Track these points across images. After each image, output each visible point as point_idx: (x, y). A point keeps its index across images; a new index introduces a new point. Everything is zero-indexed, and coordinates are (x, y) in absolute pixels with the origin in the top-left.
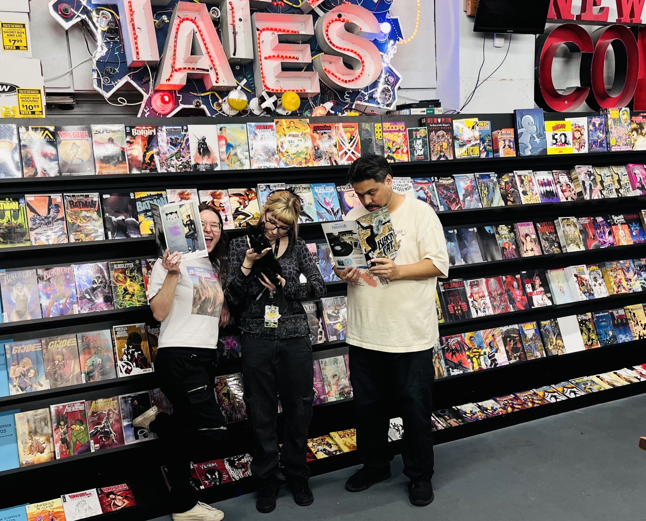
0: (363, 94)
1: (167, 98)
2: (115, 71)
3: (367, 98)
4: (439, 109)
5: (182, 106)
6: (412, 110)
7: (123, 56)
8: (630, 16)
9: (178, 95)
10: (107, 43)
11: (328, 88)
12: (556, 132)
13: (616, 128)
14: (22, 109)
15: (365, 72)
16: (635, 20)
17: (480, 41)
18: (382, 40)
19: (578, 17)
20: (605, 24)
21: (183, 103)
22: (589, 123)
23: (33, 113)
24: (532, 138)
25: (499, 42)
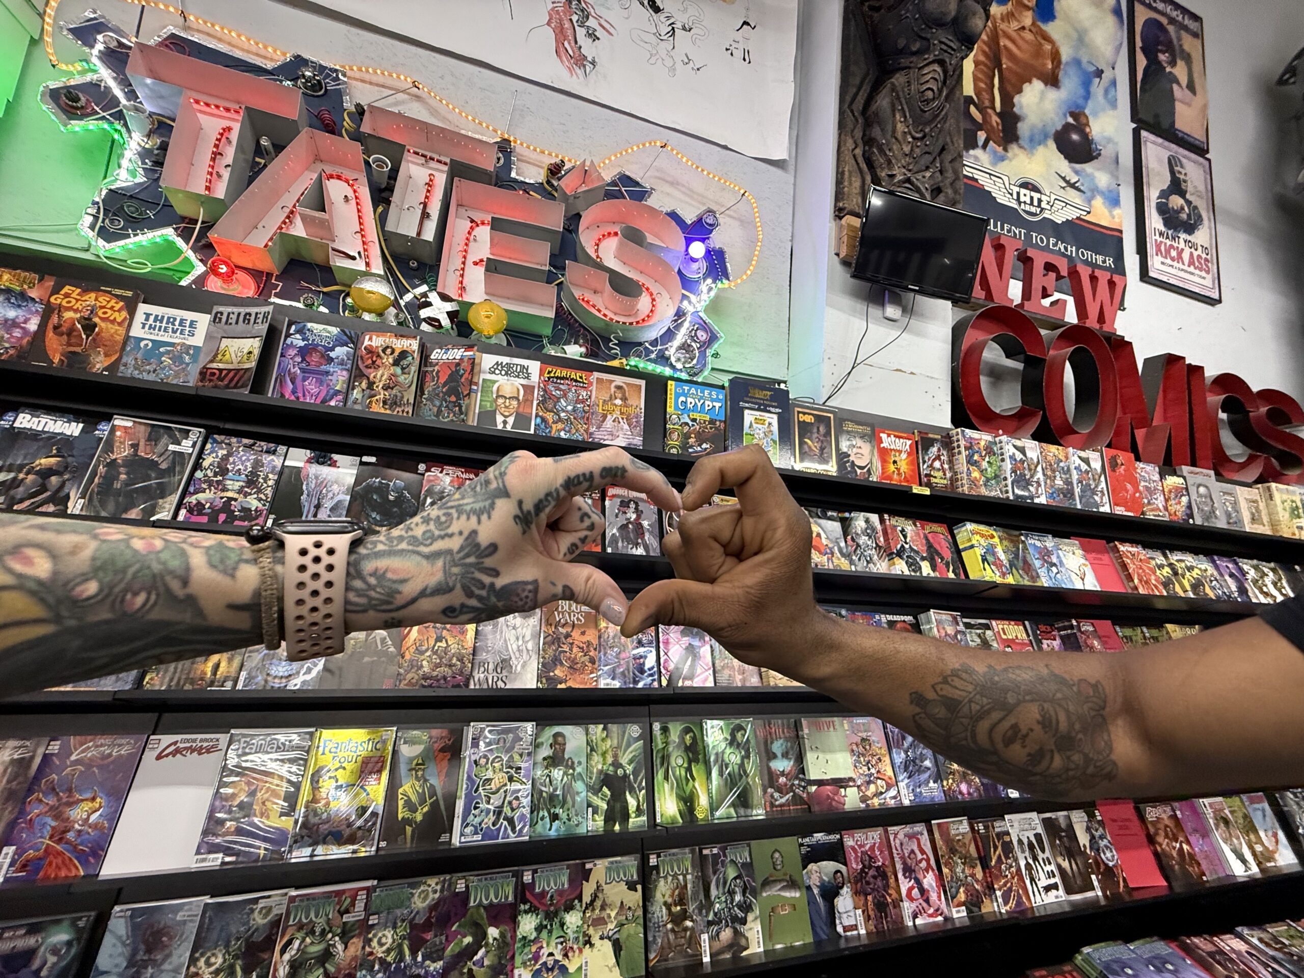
0: (647, 349)
2: (144, 214)
3: (653, 356)
8: (1099, 322)
9: (274, 282)
10: (149, 171)
15: (656, 317)
16: (1106, 328)
17: (861, 306)
18: (693, 277)
19: (1021, 305)
21: (281, 295)
25: (892, 311)
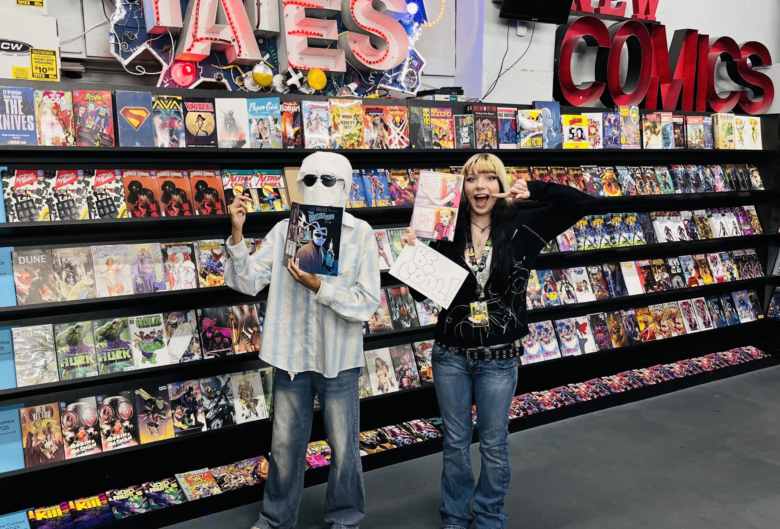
0: (386, 77)
1: (189, 69)
2: (133, 37)
3: (390, 81)
4: (462, 96)
5: (202, 79)
6: (436, 96)
7: (143, 20)
8: (645, 14)
9: (199, 67)
10: (126, 6)
11: (353, 68)
12: (573, 126)
13: (625, 126)
14: (35, 71)
15: (389, 54)
16: (649, 19)
17: (504, 29)
18: (408, 22)
19: (597, 10)
20: (621, 19)
21: (203, 75)
22: (604, 118)
23: (47, 76)
24: (549, 131)
25: (522, 30)
